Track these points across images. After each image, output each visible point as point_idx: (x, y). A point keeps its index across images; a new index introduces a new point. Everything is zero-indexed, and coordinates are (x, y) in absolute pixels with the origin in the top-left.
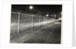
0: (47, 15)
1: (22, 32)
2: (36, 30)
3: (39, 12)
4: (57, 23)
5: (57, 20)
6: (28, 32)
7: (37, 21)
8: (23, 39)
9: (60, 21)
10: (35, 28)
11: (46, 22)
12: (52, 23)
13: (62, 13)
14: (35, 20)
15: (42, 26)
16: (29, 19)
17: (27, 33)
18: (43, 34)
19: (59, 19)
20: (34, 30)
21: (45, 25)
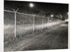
0: (52, 16)
1: (20, 37)
2: (39, 34)
3: (42, 11)
4: (64, 25)
5: (64, 22)
6: (28, 36)
7: (40, 23)
8: (21, 45)
9: (67, 23)
10: (37, 32)
11: (51, 24)
12: (58, 25)
13: (68, 13)
14: (38, 21)
15: (47, 28)
16: (30, 20)
17: (27, 38)
18: (47, 38)
19: (66, 21)
20: (37, 34)
21: (50, 28)
